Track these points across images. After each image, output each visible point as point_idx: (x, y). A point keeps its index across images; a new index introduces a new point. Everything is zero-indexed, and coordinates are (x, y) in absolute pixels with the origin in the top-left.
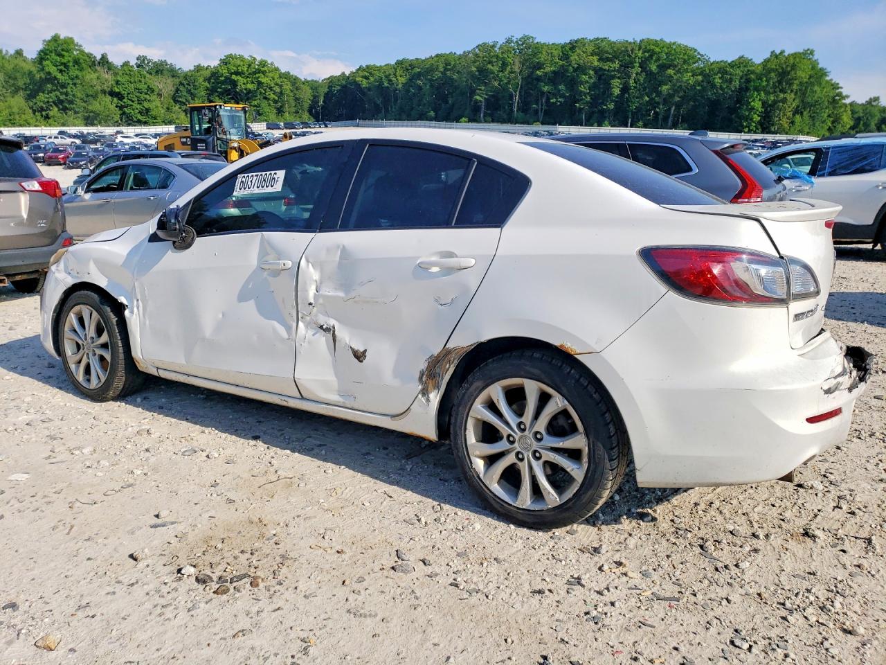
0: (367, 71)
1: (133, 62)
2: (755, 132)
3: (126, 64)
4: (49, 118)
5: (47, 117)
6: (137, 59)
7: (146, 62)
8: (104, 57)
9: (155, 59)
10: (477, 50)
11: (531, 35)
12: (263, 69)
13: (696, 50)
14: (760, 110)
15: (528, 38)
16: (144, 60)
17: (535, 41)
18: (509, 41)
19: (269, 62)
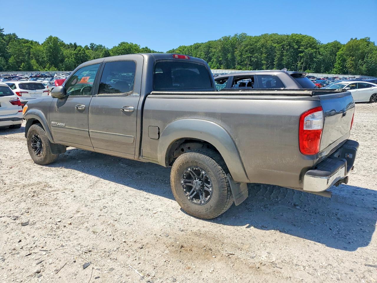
0: (182, 48)
1: (89, 46)
2: (339, 74)
3: (86, 47)
4: (46, 68)
5: (44, 68)
6: (90, 45)
7: (94, 46)
8: (75, 44)
9: (97, 44)
10: (222, 39)
11: (245, 33)
12: (135, 48)
13: (314, 38)
14: (341, 64)
15: (244, 34)
16: (93, 45)
17: (247, 35)
18: (236, 35)
19: (138, 45)
